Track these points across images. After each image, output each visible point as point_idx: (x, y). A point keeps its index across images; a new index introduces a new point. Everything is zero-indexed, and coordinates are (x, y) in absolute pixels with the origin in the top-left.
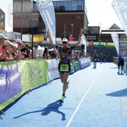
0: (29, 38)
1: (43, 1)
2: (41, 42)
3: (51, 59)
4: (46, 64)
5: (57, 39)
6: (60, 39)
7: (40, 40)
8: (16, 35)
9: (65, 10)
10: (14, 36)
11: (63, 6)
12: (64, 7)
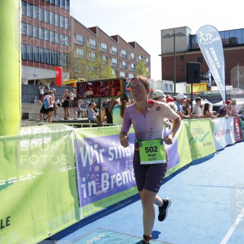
0: (185, 87)
1: (206, 34)
2: (203, 93)
3: (218, 117)
4: (212, 125)
5: (227, 87)
6: (232, 86)
7: (201, 90)
8: (166, 85)
9: (237, 42)
10: (164, 87)
11: (234, 38)
12: (236, 38)
